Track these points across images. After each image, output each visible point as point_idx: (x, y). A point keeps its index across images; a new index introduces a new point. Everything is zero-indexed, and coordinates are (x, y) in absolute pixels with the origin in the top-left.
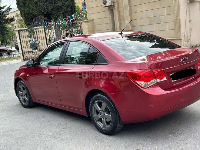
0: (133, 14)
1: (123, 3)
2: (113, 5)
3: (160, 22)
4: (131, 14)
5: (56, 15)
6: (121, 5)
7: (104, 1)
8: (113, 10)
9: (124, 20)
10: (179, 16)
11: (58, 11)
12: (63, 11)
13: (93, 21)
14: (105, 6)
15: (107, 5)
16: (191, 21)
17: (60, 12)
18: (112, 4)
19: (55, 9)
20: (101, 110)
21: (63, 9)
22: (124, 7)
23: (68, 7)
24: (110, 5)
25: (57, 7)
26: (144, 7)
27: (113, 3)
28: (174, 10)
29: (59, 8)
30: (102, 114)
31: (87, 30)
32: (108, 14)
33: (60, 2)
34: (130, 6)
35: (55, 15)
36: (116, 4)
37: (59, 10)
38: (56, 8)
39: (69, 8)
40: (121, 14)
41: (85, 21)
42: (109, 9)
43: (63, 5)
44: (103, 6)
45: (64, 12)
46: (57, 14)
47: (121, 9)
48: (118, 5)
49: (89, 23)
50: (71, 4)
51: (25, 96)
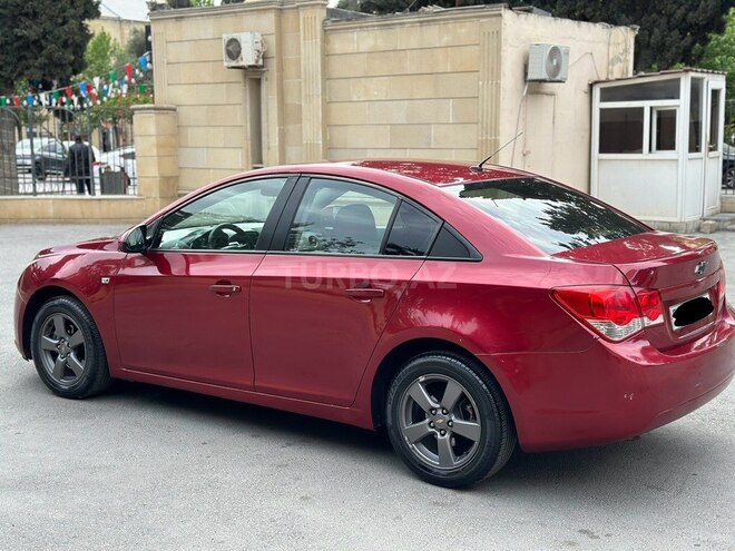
0: (332, 105)
1: (302, 63)
2: (263, 67)
3: (430, 144)
4: (326, 104)
5: (12, 72)
6: (290, 70)
7: (230, 48)
8: (258, 82)
9: (300, 121)
10: (496, 133)
11: (24, 57)
12: (41, 60)
13: (175, 110)
14: (234, 64)
15: (241, 64)
16: (528, 152)
17: (31, 62)
18: (261, 63)
19: (9, 47)
20: (438, 406)
21: (44, 52)
22: (303, 76)
23: (65, 45)
24: (253, 63)
25: (20, 43)
26: (377, 89)
27: (263, 58)
28: (480, 112)
29: (26, 47)
30: (441, 421)
31: (154, 140)
32: (239, 93)
33: (37, 24)
34: (326, 77)
35: (10, 68)
36: (273, 64)
37: (28, 54)
38: (16, 45)
39: (70, 50)
40: (291, 99)
41: (148, 109)
42: (245, 76)
43: (44, 37)
44: (225, 64)
45: (45, 64)
46: (16, 67)
47: (291, 83)
48: (281, 69)
49: (162, 117)
50: (78, 38)
51: (72, 355)
